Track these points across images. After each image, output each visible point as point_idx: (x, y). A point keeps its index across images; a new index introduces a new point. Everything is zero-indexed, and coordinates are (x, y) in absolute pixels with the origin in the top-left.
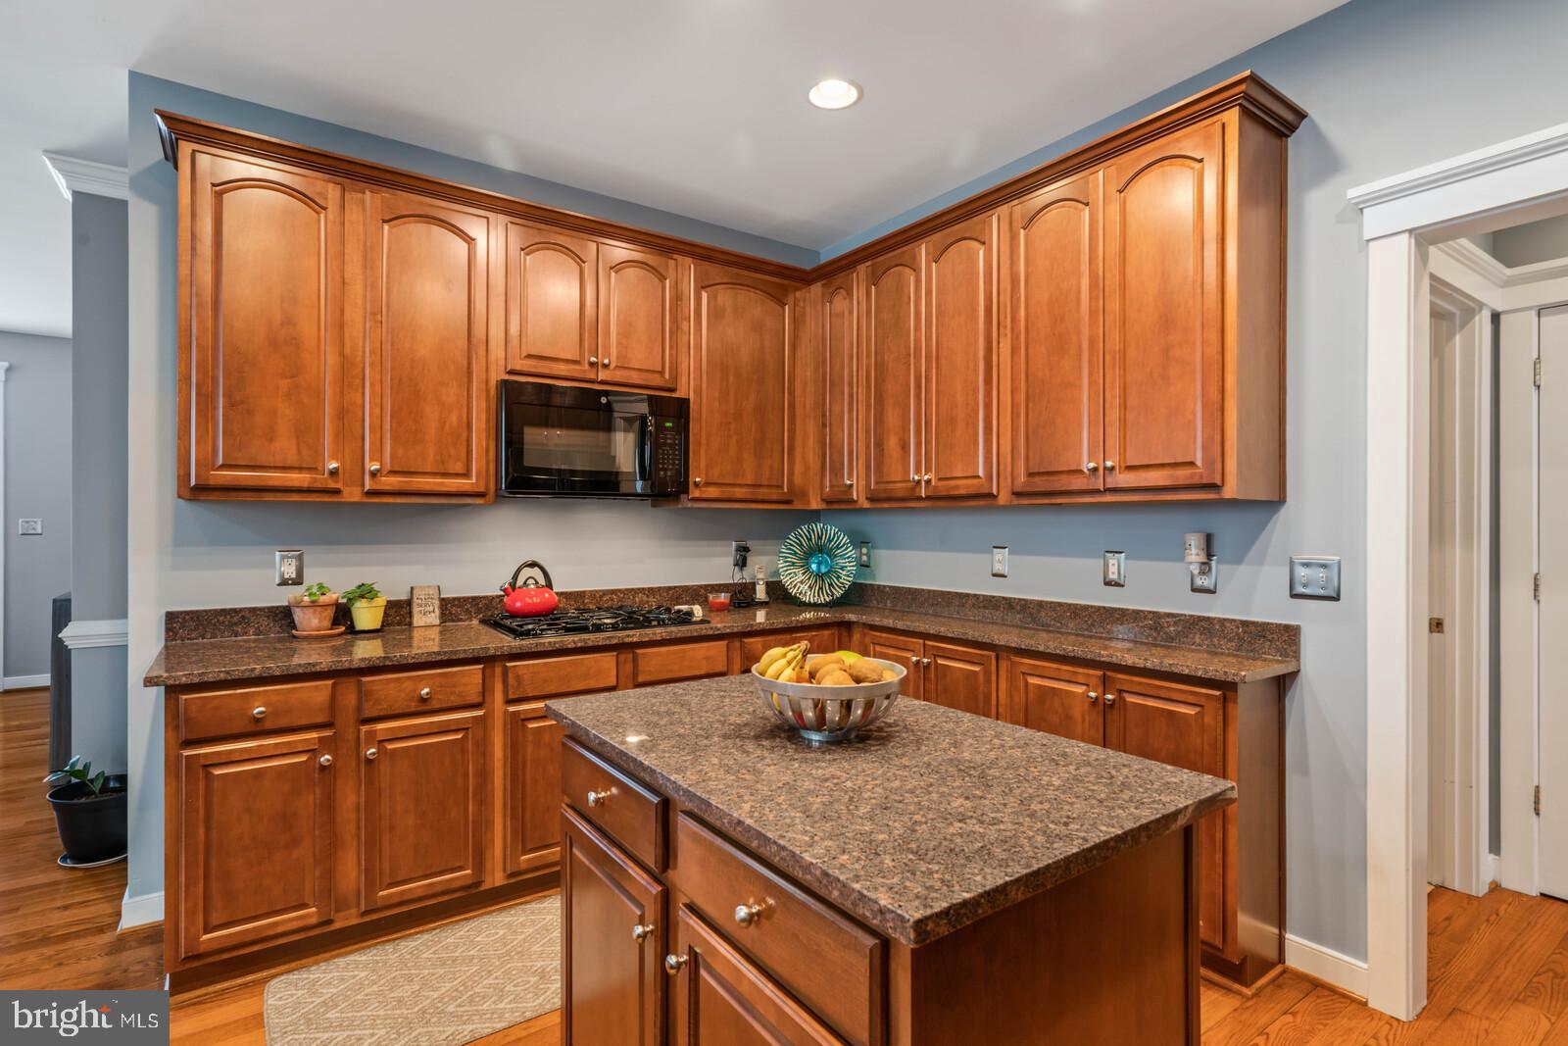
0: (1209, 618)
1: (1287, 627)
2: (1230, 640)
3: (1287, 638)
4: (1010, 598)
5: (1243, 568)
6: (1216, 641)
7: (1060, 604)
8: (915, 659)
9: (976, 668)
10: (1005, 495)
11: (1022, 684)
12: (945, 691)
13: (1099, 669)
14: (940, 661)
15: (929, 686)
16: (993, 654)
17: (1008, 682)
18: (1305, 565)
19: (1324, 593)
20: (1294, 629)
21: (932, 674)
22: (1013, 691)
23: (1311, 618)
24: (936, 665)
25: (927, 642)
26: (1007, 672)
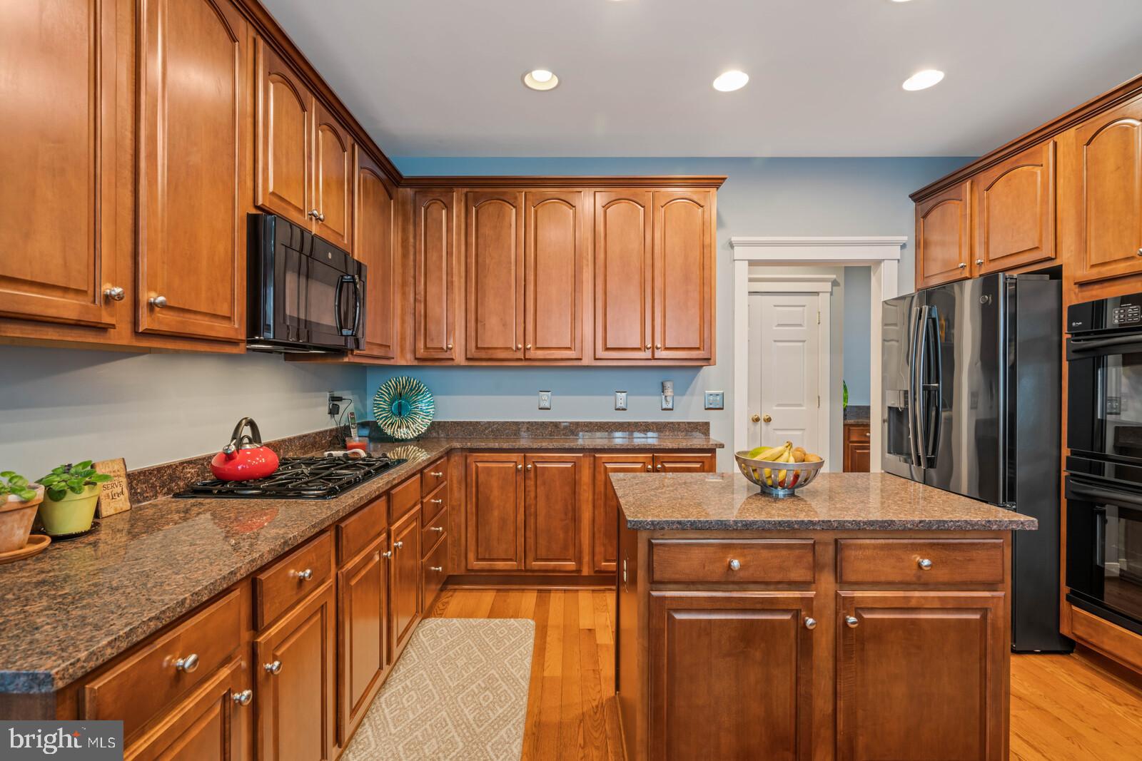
0: (672, 423)
1: (706, 423)
2: (682, 432)
3: (704, 428)
4: (556, 422)
5: (685, 398)
6: (676, 433)
7: (591, 423)
8: (520, 466)
9: (569, 465)
10: (587, 361)
11: (602, 469)
12: (544, 483)
13: (650, 453)
14: (539, 465)
15: (531, 483)
16: (582, 455)
17: (592, 470)
18: (711, 395)
19: (718, 407)
20: (707, 424)
21: (532, 475)
22: (597, 474)
23: (713, 418)
24: (536, 468)
25: (528, 455)
26: (590, 464)
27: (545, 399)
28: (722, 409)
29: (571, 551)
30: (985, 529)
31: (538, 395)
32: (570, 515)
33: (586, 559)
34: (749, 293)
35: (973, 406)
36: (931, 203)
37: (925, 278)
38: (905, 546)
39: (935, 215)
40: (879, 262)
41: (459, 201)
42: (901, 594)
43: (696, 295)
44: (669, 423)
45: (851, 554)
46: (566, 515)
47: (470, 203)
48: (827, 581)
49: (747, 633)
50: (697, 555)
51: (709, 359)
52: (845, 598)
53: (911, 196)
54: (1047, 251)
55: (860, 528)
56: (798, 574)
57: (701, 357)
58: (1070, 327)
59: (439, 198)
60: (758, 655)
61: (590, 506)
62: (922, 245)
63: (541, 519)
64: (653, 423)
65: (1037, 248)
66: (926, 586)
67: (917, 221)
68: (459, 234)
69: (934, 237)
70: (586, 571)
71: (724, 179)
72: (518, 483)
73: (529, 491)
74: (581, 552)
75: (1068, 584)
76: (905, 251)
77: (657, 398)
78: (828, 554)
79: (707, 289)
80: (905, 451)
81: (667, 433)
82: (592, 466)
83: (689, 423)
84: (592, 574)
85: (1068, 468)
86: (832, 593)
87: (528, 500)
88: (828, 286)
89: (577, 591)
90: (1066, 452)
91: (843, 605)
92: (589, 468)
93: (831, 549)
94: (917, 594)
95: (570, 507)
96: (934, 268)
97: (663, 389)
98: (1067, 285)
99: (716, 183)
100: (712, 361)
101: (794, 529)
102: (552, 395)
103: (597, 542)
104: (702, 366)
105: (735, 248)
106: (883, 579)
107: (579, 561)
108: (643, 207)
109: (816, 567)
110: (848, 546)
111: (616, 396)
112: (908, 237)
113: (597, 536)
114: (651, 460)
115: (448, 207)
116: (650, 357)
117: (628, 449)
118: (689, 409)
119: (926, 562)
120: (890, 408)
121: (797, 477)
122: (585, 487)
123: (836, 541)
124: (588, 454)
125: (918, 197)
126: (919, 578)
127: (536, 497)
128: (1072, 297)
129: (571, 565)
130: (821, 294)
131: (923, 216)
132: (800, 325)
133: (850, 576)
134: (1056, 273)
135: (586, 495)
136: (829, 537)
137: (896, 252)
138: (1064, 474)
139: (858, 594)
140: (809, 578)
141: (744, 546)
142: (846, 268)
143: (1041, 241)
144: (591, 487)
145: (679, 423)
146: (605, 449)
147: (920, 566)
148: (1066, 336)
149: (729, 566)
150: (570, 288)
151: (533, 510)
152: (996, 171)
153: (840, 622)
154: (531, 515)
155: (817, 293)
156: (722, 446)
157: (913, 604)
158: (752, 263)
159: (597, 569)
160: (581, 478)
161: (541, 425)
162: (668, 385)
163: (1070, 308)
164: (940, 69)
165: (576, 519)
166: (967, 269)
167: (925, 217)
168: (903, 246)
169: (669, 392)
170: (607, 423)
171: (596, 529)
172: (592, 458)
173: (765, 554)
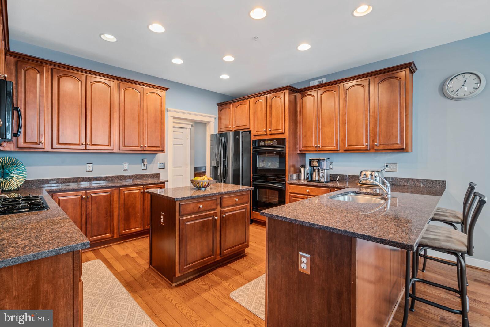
0: (147, 174)
2: (150, 177)
3: (158, 176)
5: (151, 165)
6: (148, 178)
7: (113, 176)
8: (84, 197)
9: (108, 194)
10: (116, 150)
11: (123, 194)
12: (96, 203)
13: (142, 186)
14: (93, 195)
15: (89, 204)
16: (114, 189)
17: (118, 195)
18: (160, 164)
19: (162, 168)
20: (159, 174)
21: (90, 200)
22: (120, 196)
23: (161, 172)
24: (92, 196)
25: (87, 191)
26: (117, 192)
27: (90, 167)
28: (164, 168)
29: (109, 230)
30: (246, 191)
31: (86, 165)
32: (109, 214)
33: (115, 231)
34: (173, 127)
35: (232, 166)
36: (222, 107)
37: (220, 129)
38: (233, 196)
39: (223, 111)
40: (209, 122)
41: (47, 71)
42: (232, 208)
43: (159, 128)
44: (145, 175)
45: (224, 200)
46: (107, 214)
47: (54, 74)
48: (219, 208)
49: (203, 224)
50: (192, 206)
51: (163, 151)
52: (222, 211)
53: (217, 104)
54: (248, 127)
55: (226, 194)
56: (213, 207)
57: (161, 150)
58: (252, 146)
59: (35, 67)
60: (205, 229)
61: (117, 210)
62: (220, 119)
63: (94, 219)
64: (139, 175)
65: (246, 125)
66: (236, 205)
67: (218, 112)
68: (47, 87)
69: (223, 117)
70: (115, 237)
71: (168, 89)
72: (83, 205)
73: (88, 207)
74: (113, 229)
75: (252, 207)
76: (216, 119)
77: (140, 165)
78: (219, 201)
79: (162, 126)
80: (217, 179)
81: (145, 179)
82: (118, 193)
83: (153, 174)
84: (118, 237)
85: (252, 179)
86: (220, 210)
87: (88, 211)
88: (190, 126)
89: (111, 246)
90: (252, 175)
91: (222, 212)
92: (117, 194)
93: (220, 200)
94: (235, 207)
95: (109, 211)
96: (223, 126)
97: (143, 161)
98: (252, 136)
99: (166, 89)
100: (164, 152)
101: (213, 196)
102: (93, 165)
103: (121, 223)
104: (157, 153)
105: (169, 112)
106: (229, 205)
107: (113, 233)
108: (140, 93)
109: (217, 205)
110: (223, 198)
111: (123, 165)
112: (216, 116)
113: (120, 221)
114: (142, 188)
115: (41, 74)
116: (142, 149)
117: (134, 185)
118: (152, 169)
119: (237, 199)
120: (213, 166)
121: (208, 184)
122: (115, 202)
123: (221, 197)
124: (116, 188)
125: (219, 105)
126: (236, 203)
127: (92, 209)
128: (253, 138)
129: (109, 235)
130: (188, 129)
131: (220, 111)
132: (181, 139)
133: (224, 205)
134: (250, 132)
135: (116, 205)
136: (219, 196)
137: (213, 120)
138: (251, 180)
139: (225, 209)
140: (216, 207)
141: (202, 202)
142: (195, 122)
143: (247, 124)
144: (118, 202)
145: (149, 175)
146: (124, 186)
147: (236, 201)
148: (252, 148)
149: (200, 207)
150: (108, 120)
151: (90, 215)
152: (238, 104)
153: (222, 217)
154: (89, 217)
155: (186, 128)
156: (168, 181)
157: (235, 209)
158: (174, 118)
159: (120, 234)
160: (113, 199)
161: (89, 179)
162: (145, 160)
163: (253, 141)
164: (229, 75)
165: (112, 216)
166: (231, 128)
167: (221, 111)
168: (215, 119)
169: (146, 163)
170: (120, 176)
171: (120, 218)
172: (118, 190)
173: (207, 203)
